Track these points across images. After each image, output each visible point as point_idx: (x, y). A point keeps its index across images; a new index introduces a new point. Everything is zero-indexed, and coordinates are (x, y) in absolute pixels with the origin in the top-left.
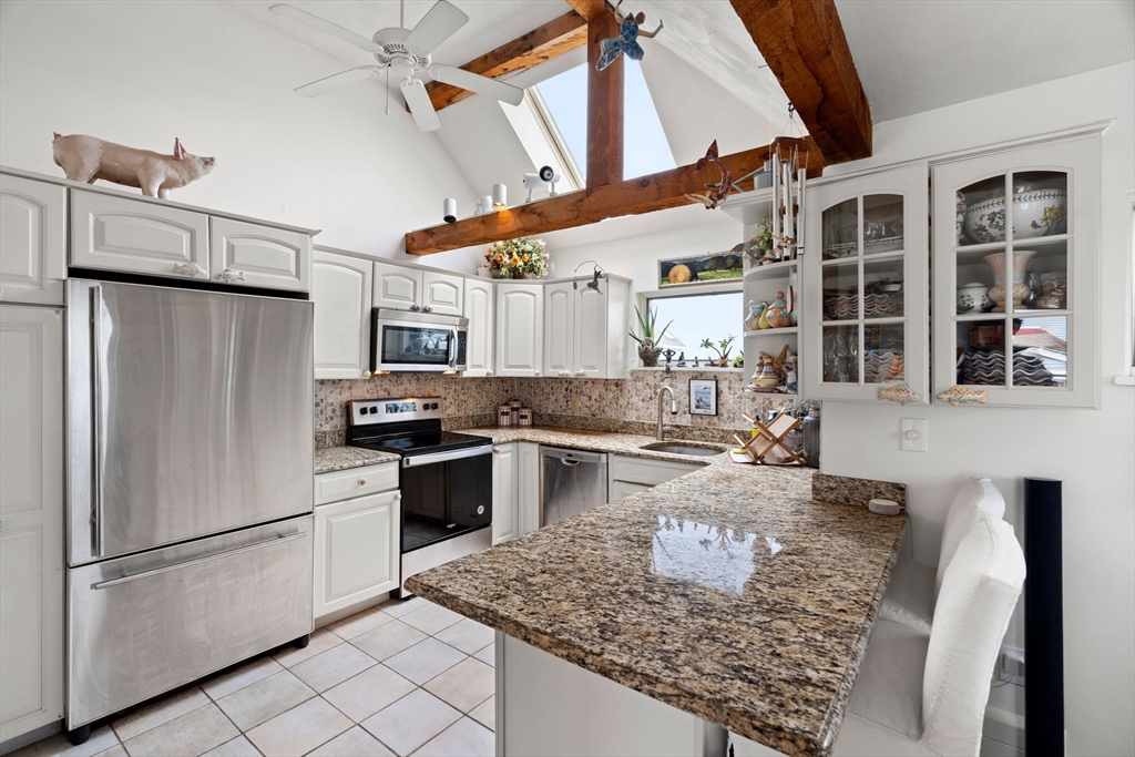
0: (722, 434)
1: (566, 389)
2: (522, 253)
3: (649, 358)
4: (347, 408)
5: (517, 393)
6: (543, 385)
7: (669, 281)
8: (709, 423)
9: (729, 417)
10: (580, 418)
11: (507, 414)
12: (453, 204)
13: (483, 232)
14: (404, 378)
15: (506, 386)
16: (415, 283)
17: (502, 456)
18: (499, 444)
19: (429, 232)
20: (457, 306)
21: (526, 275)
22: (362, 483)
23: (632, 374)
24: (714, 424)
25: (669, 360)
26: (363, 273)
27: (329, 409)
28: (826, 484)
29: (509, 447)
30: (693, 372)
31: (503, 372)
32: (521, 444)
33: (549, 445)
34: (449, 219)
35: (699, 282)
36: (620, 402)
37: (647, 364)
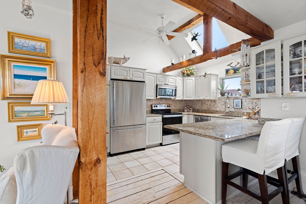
0: (243, 113)
1: (201, 103)
2: (189, 70)
3: (223, 94)
4: (152, 106)
5: (189, 104)
6: (195, 102)
7: (228, 74)
8: (239, 111)
9: (245, 109)
10: (205, 110)
11: (186, 109)
12: (173, 61)
13: (180, 66)
14: (163, 100)
15: (186, 102)
16: (165, 78)
17: (185, 118)
18: (184, 115)
19: (168, 67)
20: (174, 83)
21: (191, 75)
22: (155, 120)
23: (218, 98)
24: (241, 111)
25: (228, 95)
26: (155, 77)
27: (148, 106)
28: (261, 120)
29: (186, 116)
30: (235, 97)
31: (185, 98)
32: (189, 115)
33: (196, 115)
34: (172, 64)
35: (236, 74)
36: (215, 106)
37: (222, 96)
